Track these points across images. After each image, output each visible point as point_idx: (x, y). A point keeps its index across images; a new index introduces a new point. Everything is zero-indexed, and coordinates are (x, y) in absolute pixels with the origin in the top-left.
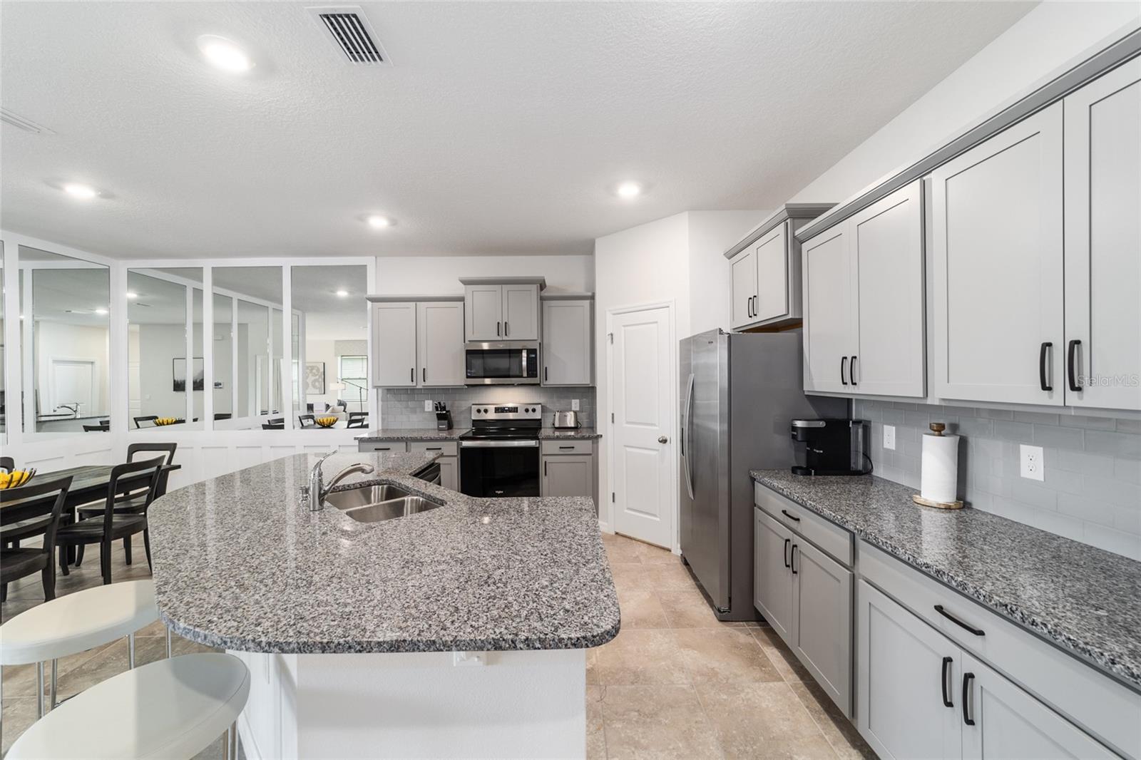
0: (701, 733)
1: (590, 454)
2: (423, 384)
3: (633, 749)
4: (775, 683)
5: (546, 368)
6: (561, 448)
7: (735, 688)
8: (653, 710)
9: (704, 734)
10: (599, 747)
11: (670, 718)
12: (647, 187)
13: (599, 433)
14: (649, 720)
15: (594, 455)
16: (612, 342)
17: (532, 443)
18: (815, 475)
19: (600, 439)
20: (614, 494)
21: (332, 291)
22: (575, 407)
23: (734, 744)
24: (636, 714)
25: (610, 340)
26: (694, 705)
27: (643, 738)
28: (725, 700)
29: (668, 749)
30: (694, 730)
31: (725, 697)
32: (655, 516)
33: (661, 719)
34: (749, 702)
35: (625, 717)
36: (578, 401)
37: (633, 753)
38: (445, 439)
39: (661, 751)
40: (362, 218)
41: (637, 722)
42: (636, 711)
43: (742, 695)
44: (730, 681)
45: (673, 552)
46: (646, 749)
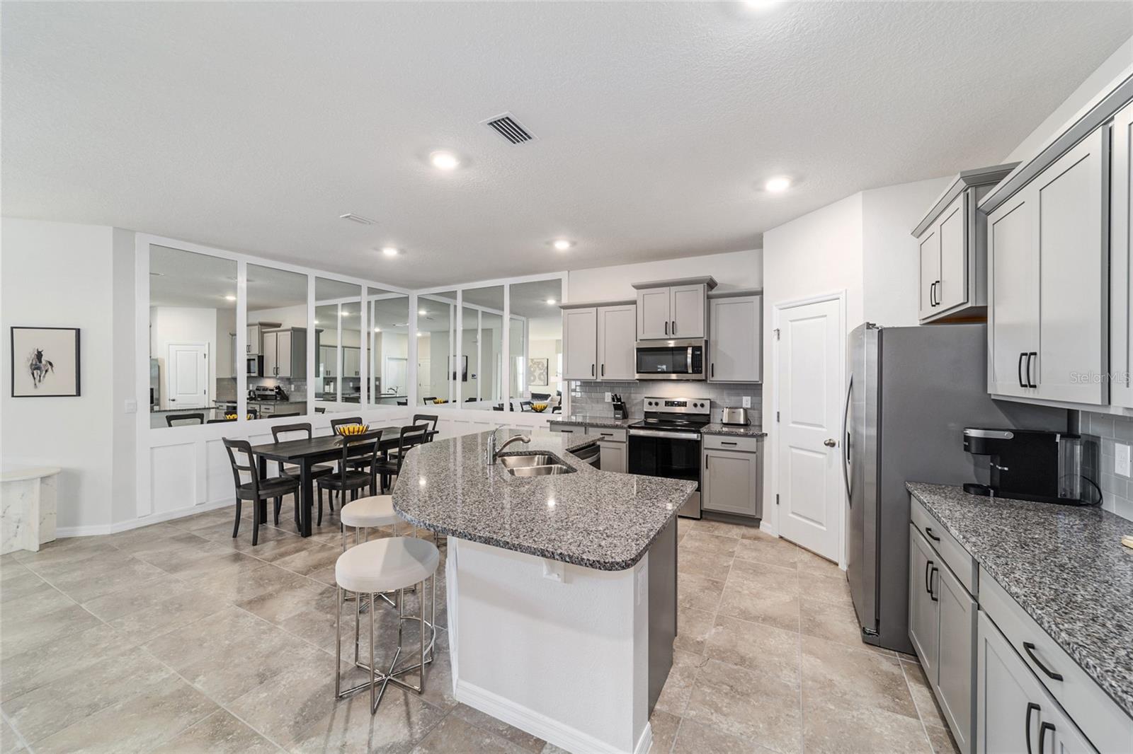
0: (789, 725)
1: (754, 453)
2: (602, 378)
3: (713, 711)
4: (905, 717)
5: (713, 365)
6: (722, 443)
7: (849, 705)
8: (747, 690)
9: (791, 727)
10: (682, 698)
11: (760, 702)
12: (798, 180)
13: (764, 431)
14: (738, 696)
15: (758, 454)
16: (779, 338)
17: (694, 436)
18: (994, 496)
19: (765, 438)
20: (778, 496)
21: (544, 301)
22: (747, 405)
23: (821, 746)
24: (728, 688)
25: (776, 337)
26: (793, 702)
27: (726, 707)
28: (831, 710)
29: (746, 723)
30: (782, 720)
31: (833, 707)
32: (821, 524)
33: (751, 700)
34: (861, 722)
35: (717, 686)
36: (749, 398)
37: (712, 714)
38: (616, 427)
39: (739, 722)
40: (550, 243)
41: (726, 694)
42: (728, 686)
43: (855, 713)
44: (847, 697)
45: (840, 566)
46: (725, 715)
